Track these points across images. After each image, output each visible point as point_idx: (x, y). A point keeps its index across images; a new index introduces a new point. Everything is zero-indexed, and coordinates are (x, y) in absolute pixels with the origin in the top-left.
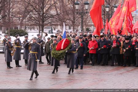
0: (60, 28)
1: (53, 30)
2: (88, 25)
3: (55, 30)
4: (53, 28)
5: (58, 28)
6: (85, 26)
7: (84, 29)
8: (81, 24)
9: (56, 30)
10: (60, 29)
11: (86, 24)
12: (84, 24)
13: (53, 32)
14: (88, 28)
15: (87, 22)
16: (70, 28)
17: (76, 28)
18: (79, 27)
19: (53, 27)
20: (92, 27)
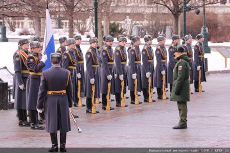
0: (31, 23)
1: (8, 31)
2: (114, 14)
3: (14, 31)
4: (7, 25)
5: (23, 23)
6: (105, 18)
7: (103, 27)
8: (92, 11)
9: (18, 30)
10: (28, 26)
11: (107, 13)
12: (103, 11)
13: (8, 36)
14: (114, 23)
15: (112, 5)
16: (60, 26)
17: (78, 25)
18: (88, 21)
19: (9, 23)
20: (128, 20)
